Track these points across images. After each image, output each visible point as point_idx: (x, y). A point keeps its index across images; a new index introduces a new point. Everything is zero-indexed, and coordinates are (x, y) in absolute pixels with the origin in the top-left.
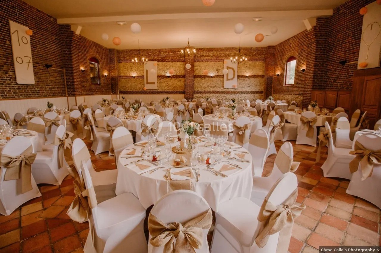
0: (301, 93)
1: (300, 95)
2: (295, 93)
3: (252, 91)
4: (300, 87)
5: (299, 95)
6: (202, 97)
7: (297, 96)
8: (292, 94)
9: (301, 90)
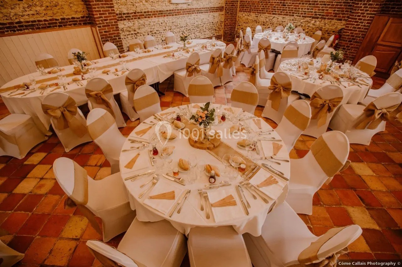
0: (320, 15)
1: (318, 18)
2: (302, 14)
3: (211, 8)
4: (317, 4)
5: (313, 18)
6: (133, 28)
7: (308, 19)
8: (293, 16)
9: (319, 10)
